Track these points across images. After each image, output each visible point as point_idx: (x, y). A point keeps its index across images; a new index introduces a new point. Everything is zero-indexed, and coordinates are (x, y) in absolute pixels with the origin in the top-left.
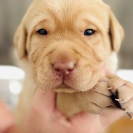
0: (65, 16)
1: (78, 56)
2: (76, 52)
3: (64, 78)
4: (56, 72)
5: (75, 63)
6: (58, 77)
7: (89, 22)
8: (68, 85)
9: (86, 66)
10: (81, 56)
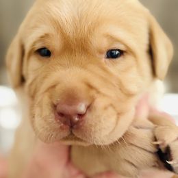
0: (76, 29)
1: (93, 93)
2: (90, 87)
3: (71, 127)
4: (60, 117)
5: (88, 104)
6: (62, 124)
7: (113, 39)
8: (78, 137)
9: (106, 108)
10: (98, 92)
